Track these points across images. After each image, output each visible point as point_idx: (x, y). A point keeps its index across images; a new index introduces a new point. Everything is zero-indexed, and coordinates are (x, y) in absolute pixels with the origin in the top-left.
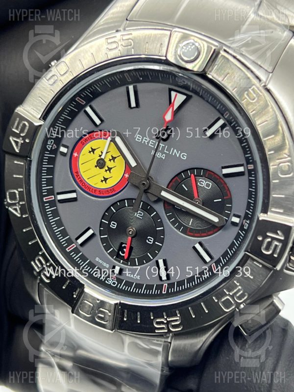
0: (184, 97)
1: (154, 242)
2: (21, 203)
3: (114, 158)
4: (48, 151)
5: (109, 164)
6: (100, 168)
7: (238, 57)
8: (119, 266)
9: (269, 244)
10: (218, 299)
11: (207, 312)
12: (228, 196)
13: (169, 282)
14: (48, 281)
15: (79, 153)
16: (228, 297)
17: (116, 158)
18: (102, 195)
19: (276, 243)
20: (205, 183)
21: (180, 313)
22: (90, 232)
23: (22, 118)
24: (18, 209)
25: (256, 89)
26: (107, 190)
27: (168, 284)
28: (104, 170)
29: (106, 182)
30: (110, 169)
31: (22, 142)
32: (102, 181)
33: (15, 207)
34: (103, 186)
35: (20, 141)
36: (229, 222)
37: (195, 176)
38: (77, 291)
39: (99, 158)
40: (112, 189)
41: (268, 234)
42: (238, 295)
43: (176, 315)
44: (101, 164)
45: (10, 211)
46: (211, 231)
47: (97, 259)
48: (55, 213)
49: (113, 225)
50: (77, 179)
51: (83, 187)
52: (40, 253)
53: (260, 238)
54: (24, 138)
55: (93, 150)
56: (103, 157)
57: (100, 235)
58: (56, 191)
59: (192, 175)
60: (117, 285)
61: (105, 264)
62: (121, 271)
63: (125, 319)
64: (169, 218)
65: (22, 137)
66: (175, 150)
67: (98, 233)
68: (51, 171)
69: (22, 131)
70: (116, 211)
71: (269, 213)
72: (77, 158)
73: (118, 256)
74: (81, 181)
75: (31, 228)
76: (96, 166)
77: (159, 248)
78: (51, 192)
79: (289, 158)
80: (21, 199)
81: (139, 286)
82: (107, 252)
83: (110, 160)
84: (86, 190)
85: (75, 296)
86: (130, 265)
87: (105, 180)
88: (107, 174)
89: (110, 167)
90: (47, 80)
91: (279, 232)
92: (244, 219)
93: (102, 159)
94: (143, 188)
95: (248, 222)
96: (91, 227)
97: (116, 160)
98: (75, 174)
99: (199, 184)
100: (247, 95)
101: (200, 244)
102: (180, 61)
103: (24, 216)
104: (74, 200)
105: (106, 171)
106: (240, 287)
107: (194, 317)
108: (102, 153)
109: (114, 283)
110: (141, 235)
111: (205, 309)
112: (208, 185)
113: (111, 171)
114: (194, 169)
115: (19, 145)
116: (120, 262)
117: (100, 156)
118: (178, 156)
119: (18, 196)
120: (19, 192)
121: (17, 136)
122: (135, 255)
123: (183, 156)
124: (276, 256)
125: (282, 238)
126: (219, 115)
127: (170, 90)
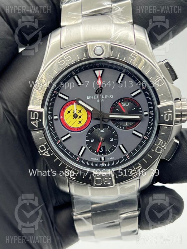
0: (102, 71)
1: (114, 139)
2: (48, 150)
3: (80, 111)
4: (50, 121)
5: (79, 114)
6: (76, 118)
7: (119, 44)
8: (102, 157)
9: (167, 116)
10: (154, 149)
11: (152, 157)
12: (137, 105)
13: (128, 153)
14: (75, 178)
15: (63, 116)
16: (158, 147)
17: (81, 111)
18: (81, 130)
19: (170, 115)
20: (125, 104)
21: (140, 164)
22: (84, 148)
23: (33, 112)
24: (47, 153)
25: (134, 54)
26: (83, 126)
27: (128, 154)
28: (78, 118)
29: (81, 123)
30: (80, 117)
31: (38, 122)
32: (79, 123)
33: (45, 153)
34: (81, 125)
35: (37, 122)
36: (143, 116)
37: (120, 103)
38: (90, 176)
39: (73, 114)
40: (85, 125)
41: (165, 112)
42: (162, 144)
43: (139, 165)
44: (75, 116)
45: (44, 155)
46: (136, 123)
47: (91, 158)
48: (64, 147)
49: (92, 140)
50: (67, 128)
51: (71, 130)
52: (66, 168)
53: (162, 116)
54: (38, 120)
55: (69, 112)
56: (75, 113)
57: (88, 147)
58: (60, 137)
59: (119, 103)
60: (106, 165)
61: (96, 159)
62: (104, 158)
63: (117, 178)
64: (116, 126)
65: (37, 120)
66: (107, 96)
67: (87, 147)
68: (54, 130)
69: (36, 117)
70: (91, 134)
71: (161, 104)
72: (63, 118)
73: (100, 153)
74: (69, 128)
75: (57, 159)
76: (73, 118)
77: (117, 141)
78: (58, 139)
79: (160, 77)
80: (47, 148)
81: (116, 161)
82: (94, 153)
83: (79, 113)
84: (73, 131)
85: (90, 179)
86: (107, 154)
87: (80, 122)
88: (80, 120)
89: (80, 116)
90: (37, 90)
91: (169, 109)
92: (150, 111)
93: (75, 114)
94: (101, 118)
95: (153, 112)
96: (83, 146)
97: (81, 112)
98: (65, 126)
99: (123, 105)
100: (131, 58)
101: (135, 130)
102: (97, 56)
103: (51, 155)
104: (70, 137)
105: (79, 118)
106: (161, 140)
107: (147, 162)
108: (74, 111)
109: (105, 165)
110: (107, 139)
111: (150, 156)
112: (127, 104)
113: (81, 117)
114: (118, 100)
115: (37, 124)
116: (102, 155)
117: (73, 113)
118: (109, 97)
119: (45, 147)
120: (45, 145)
121: (35, 120)
122: (107, 149)
123: (111, 96)
124: (171, 120)
125: (171, 111)
126: (120, 72)
127: (94, 71)
